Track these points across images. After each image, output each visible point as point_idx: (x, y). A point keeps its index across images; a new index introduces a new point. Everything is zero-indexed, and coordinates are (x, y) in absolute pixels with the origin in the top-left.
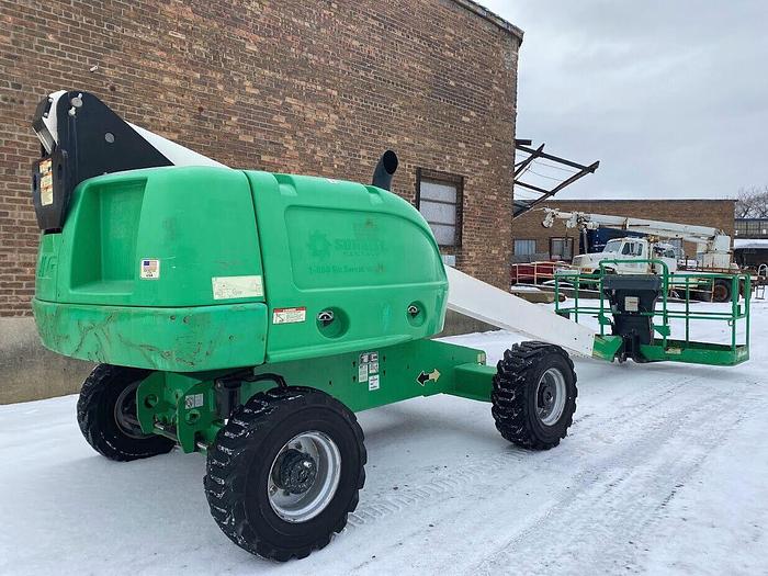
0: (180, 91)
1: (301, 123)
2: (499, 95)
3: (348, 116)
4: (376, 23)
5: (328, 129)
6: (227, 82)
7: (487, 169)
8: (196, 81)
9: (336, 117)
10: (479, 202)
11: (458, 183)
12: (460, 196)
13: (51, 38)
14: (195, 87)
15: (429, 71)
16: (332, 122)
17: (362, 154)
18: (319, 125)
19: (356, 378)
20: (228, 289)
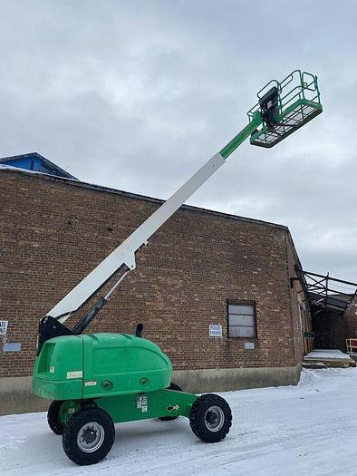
2: (275, 258)
3: (188, 280)
4: (202, 238)
5: (178, 287)
7: (271, 296)
9: (182, 281)
10: (268, 314)
11: (253, 304)
12: (255, 311)
13: (66, 270)
16: (180, 284)
17: (196, 295)
18: (173, 285)
19: (136, 407)
20: (72, 375)
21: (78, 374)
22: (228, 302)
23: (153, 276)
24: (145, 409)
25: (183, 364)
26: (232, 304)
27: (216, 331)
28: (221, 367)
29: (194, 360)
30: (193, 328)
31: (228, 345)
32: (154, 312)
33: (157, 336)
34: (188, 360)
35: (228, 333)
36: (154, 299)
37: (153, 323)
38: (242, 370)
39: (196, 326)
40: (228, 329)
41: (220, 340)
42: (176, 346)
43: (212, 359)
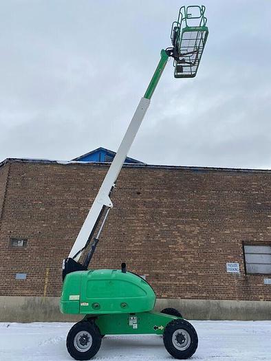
0: (142, 230)
1: (184, 232)
3: (204, 226)
4: (215, 192)
5: (195, 233)
6: (157, 225)
8: (147, 227)
9: (199, 228)
11: (270, 244)
14: (147, 228)
15: (245, 202)
16: (197, 230)
17: (212, 239)
18: (191, 232)
19: (128, 324)
20: (72, 298)
21: (77, 297)
22: (244, 243)
23: (173, 225)
24: (135, 326)
25: (204, 295)
26: (247, 245)
27: (233, 268)
28: (240, 299)
29: (214, 292)
30: (211, 265)
31: (246, 280)
32: (177, 253)
33: (180, 272)
34: (208, 292)
35: (245, 269)
36: (176, 243)
37: (175, 261)
38: (262, 303)
39: (214, 263)
40: (245, 266)
41: (237, 275)
42: (197, 280)
43: (231, 292)
